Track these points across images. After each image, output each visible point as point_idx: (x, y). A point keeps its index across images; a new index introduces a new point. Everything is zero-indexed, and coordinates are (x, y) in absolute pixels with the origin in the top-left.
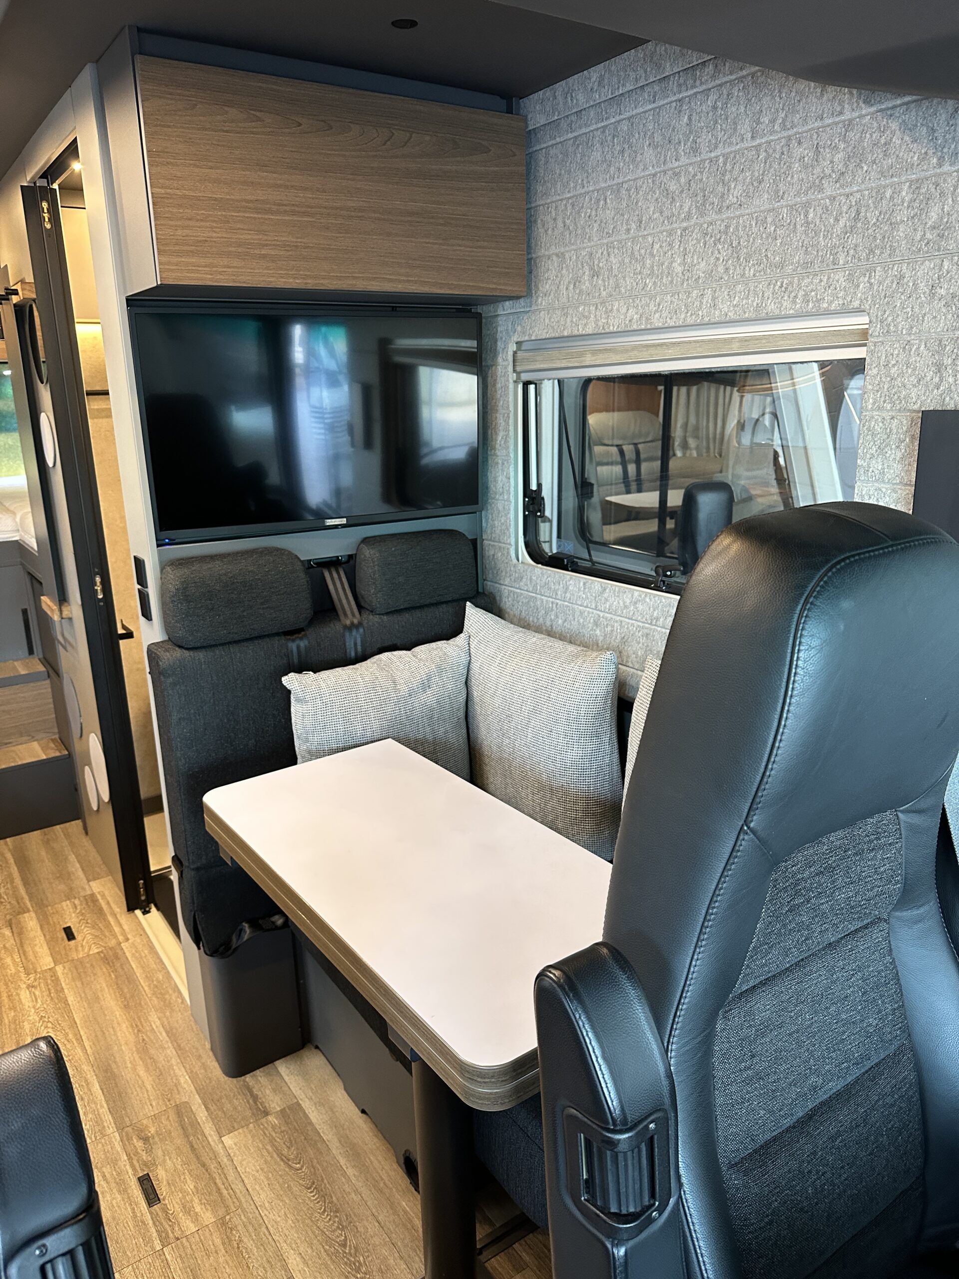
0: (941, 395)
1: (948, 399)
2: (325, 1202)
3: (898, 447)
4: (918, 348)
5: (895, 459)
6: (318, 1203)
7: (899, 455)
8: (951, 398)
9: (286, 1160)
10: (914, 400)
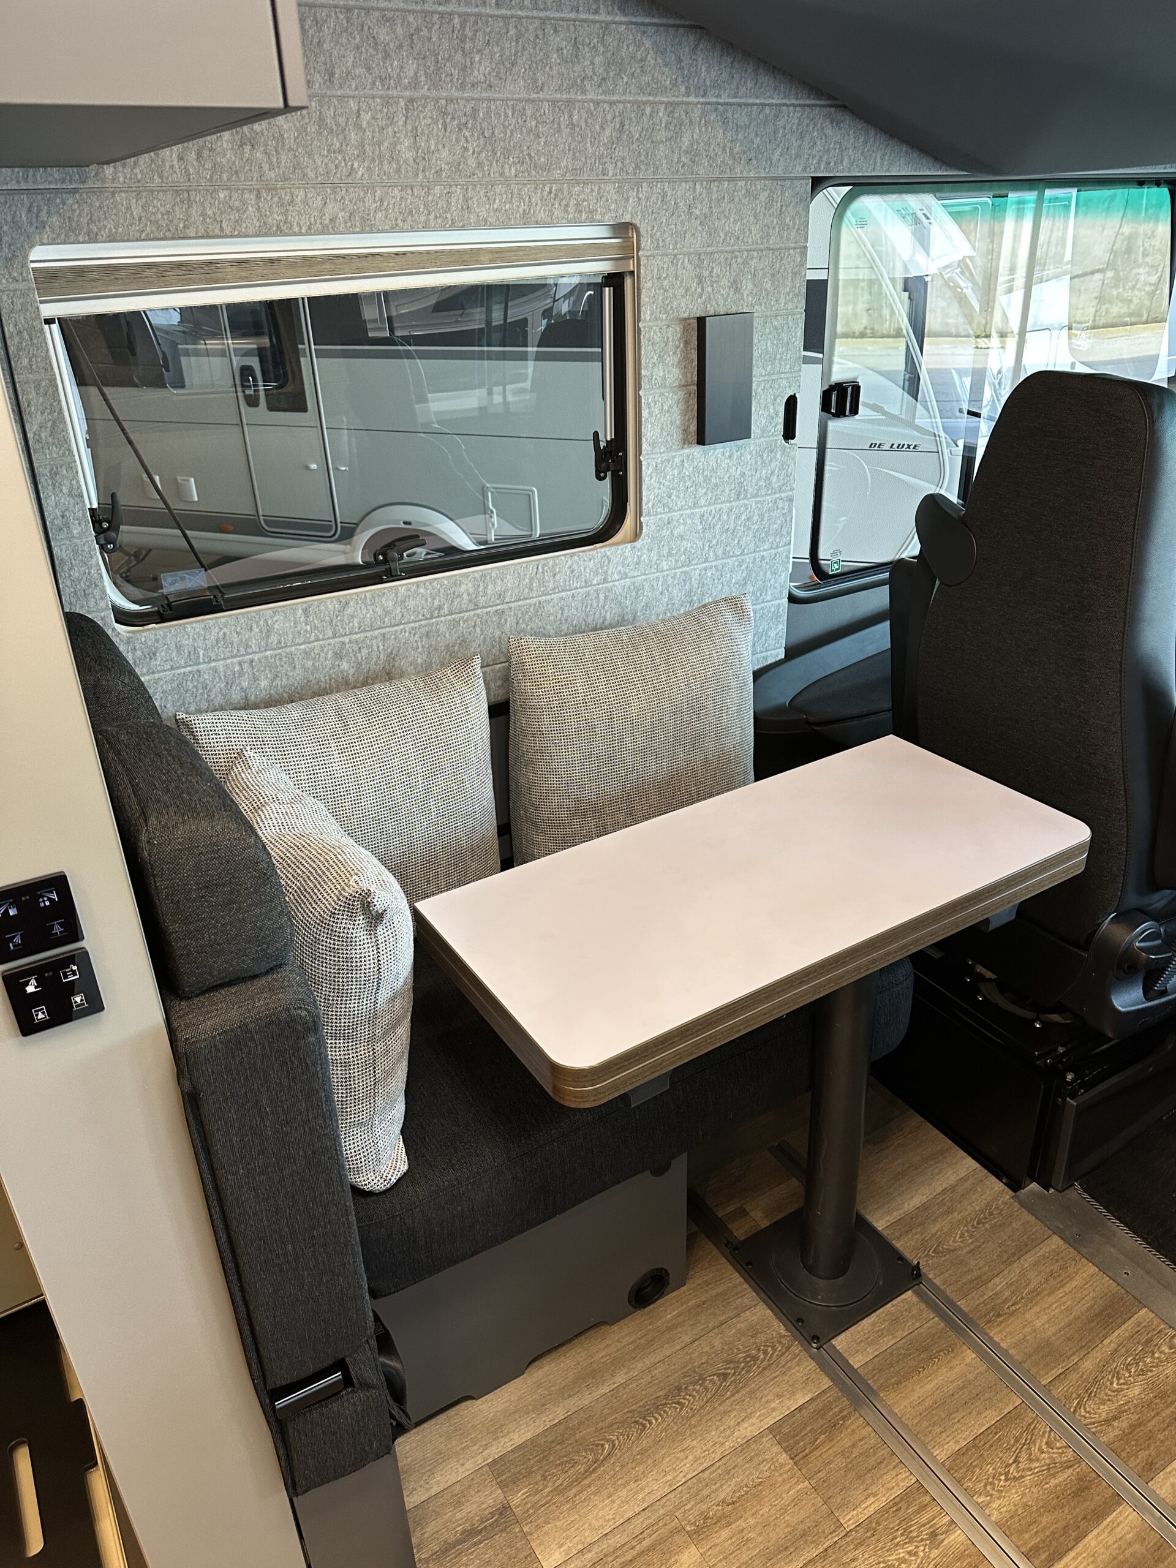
0: (704, 303)
1: (709, 306)
2: (666, 1404)
3: (674, 353)
4: (683, 262)
5: (673, 364)
6: (667, 1413)
7: (676, 360)
8: (711, 305)
9: (598, 1463)
10: (684, 309)
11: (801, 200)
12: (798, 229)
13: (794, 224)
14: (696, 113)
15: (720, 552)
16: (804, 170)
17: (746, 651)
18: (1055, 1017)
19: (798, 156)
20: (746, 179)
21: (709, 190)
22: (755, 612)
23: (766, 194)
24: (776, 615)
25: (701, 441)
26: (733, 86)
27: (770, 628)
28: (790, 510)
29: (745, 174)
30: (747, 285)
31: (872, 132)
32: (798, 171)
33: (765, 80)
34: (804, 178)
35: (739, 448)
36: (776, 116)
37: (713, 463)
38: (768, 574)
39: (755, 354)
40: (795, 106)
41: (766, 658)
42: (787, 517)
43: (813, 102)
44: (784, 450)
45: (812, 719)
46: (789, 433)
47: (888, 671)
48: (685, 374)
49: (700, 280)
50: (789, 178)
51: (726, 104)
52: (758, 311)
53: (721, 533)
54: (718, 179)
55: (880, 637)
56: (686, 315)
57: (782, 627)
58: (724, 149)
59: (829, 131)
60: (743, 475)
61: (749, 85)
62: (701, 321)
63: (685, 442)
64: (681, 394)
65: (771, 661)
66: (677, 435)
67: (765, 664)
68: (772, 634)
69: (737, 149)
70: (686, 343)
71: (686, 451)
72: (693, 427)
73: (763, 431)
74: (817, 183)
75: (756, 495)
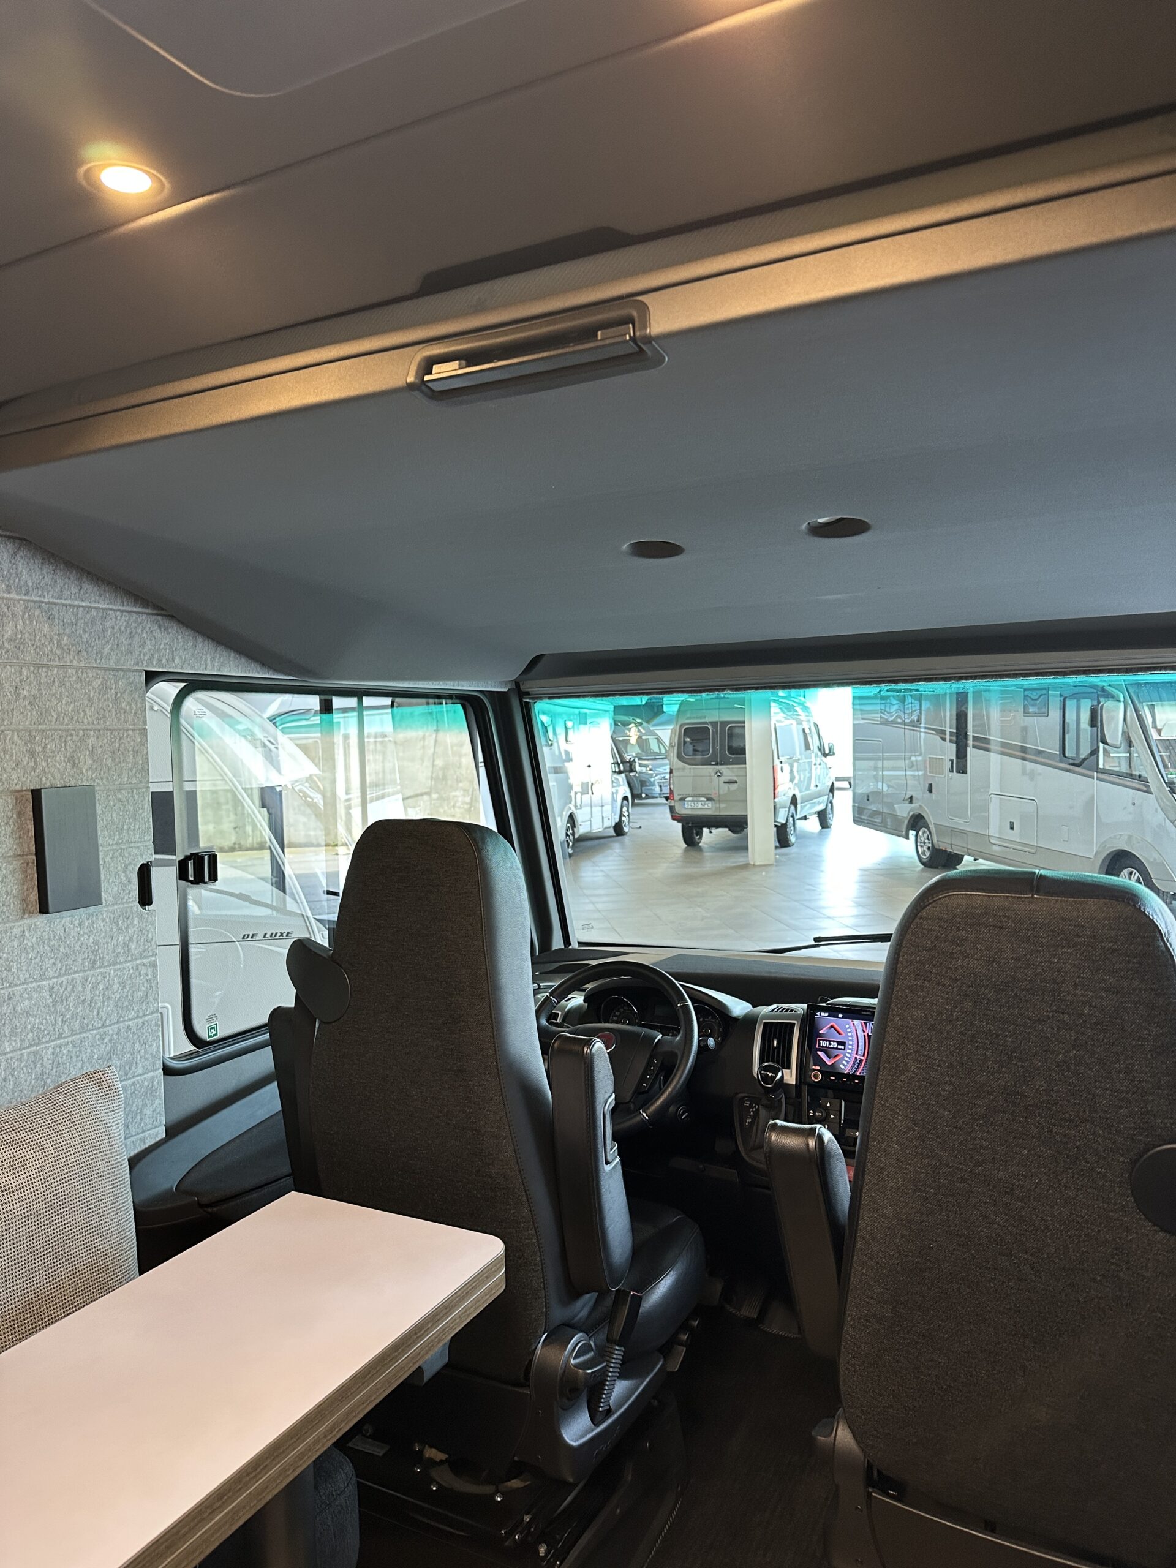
0: (38, 776)
1: (44, 779)
3: (7, 824)
4: (12, 737)
5: (5, 834)
7: (9, 830)
8: (47, 779)
10: (15, 781)
11: (136, 689)
12: (135, 713)
13: (131, 709)
14: (19, 609)
15: (76, 1025)
16: (137, 663)
17: (117, 1131)
18: (515, 1483)
19: (129, 652)
20: (78, 668)
21: (37, 676)
22: (124, 1088)
23: (99, 682)
24: (151, 1091)
25: (44, 909)
26: (58, 589)
27: (144, 1105)
28: (155, 975)
29: (75, 663)
30: (85, 761)
31: (200, 639)
32: (130, 664)
33: (89, 587)
34: (137, 671)
35: (90, 916)
36: (104, 618)
37: (60, 932)
38: (137, 1045)
39: (100, 825)
40: (122, 611)
41: (143, 1140)
42: (152, 982)
43: (140, 610)
44: (141, 917)
45: (205, 1200)
46: (145, 898)
47: (283, 1135)
48: (20, 844)
49: (32, 754)
50: (122, 670)
51: (49, 603)
52: (100, 786)
53: (76, 1006)
54: (47, 666)
55: (269, 1100)
56: (18, 787)
57: (159, 1102)
58: (51, 640)
59: (158, 634)
60: (97, 943)
61: (74, 590)
62: (36, 794)
63: (25, 911)
64: (17, 864)
65: (150, 1142)
66: (14, 905)
67: (143, 1147)
68: (148, 1111)
69: (65, 640)
70: (20, 814)
71: (27, 921)
72: (34, 896)
73: (116, 898)
74: (151, 677)
75: (115, 963)
